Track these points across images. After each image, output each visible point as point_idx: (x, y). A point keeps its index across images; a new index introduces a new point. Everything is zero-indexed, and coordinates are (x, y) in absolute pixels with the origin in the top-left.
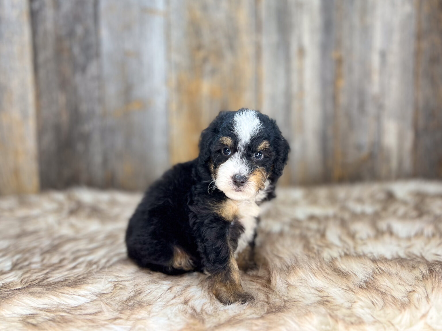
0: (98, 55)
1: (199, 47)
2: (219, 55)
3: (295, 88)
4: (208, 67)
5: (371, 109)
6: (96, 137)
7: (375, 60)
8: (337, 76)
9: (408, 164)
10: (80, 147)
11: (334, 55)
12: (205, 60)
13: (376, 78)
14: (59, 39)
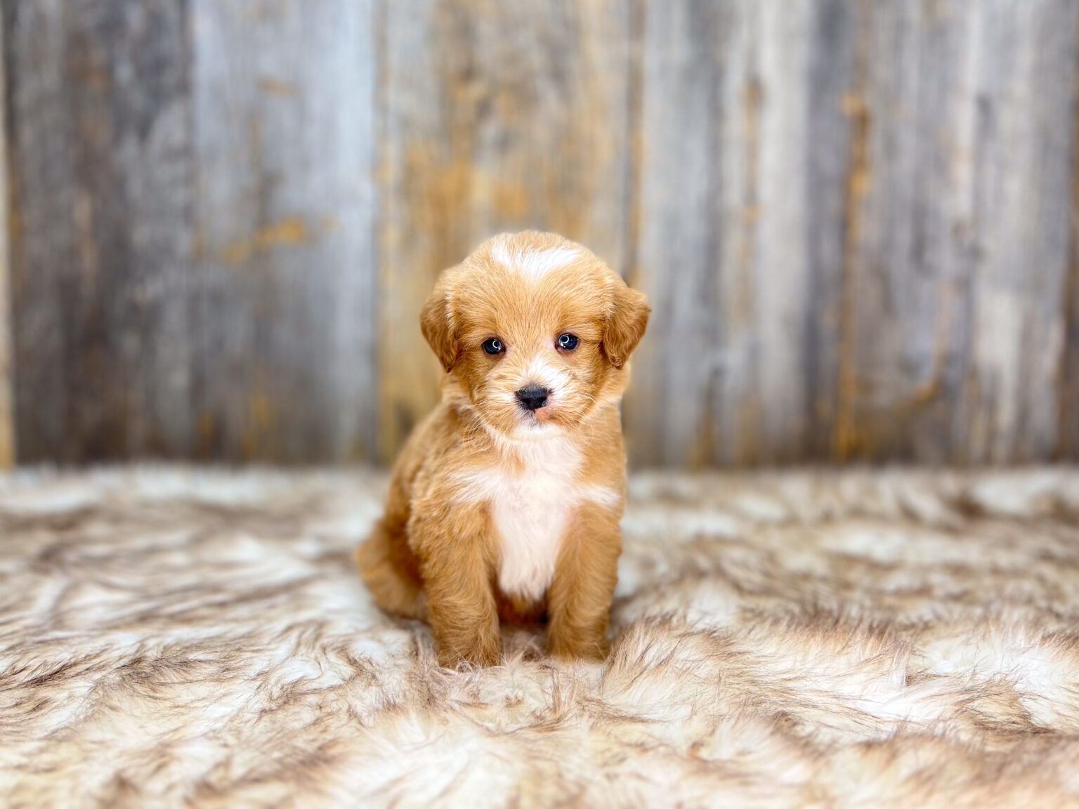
0: (185, 88)
1: (468, 74)
2: (524, 96)
3: (734, 196)
4: (490, 130)
5: (946, 259)
6: (174, 318)
7: (964, 119)
8: (855, 164)
9: (1044, 416)
10: (130, 343)
11: (849, 105)
12: (484, 109)
13: (963, 172)
14: (77, 41)
